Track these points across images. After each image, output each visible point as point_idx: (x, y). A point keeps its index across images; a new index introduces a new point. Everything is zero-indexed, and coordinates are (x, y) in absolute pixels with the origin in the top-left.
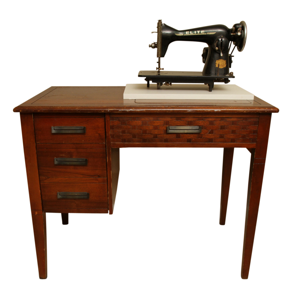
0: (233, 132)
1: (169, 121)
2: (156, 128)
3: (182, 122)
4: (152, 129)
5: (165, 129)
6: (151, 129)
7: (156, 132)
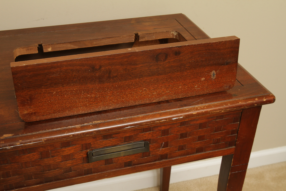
0: (201, 138)
1: (92, 143)
2: (67, 158)
3: (115, 140)
4: (61, 162)
5: (85, 156)
6: (59, 160)
7: (69, 164)
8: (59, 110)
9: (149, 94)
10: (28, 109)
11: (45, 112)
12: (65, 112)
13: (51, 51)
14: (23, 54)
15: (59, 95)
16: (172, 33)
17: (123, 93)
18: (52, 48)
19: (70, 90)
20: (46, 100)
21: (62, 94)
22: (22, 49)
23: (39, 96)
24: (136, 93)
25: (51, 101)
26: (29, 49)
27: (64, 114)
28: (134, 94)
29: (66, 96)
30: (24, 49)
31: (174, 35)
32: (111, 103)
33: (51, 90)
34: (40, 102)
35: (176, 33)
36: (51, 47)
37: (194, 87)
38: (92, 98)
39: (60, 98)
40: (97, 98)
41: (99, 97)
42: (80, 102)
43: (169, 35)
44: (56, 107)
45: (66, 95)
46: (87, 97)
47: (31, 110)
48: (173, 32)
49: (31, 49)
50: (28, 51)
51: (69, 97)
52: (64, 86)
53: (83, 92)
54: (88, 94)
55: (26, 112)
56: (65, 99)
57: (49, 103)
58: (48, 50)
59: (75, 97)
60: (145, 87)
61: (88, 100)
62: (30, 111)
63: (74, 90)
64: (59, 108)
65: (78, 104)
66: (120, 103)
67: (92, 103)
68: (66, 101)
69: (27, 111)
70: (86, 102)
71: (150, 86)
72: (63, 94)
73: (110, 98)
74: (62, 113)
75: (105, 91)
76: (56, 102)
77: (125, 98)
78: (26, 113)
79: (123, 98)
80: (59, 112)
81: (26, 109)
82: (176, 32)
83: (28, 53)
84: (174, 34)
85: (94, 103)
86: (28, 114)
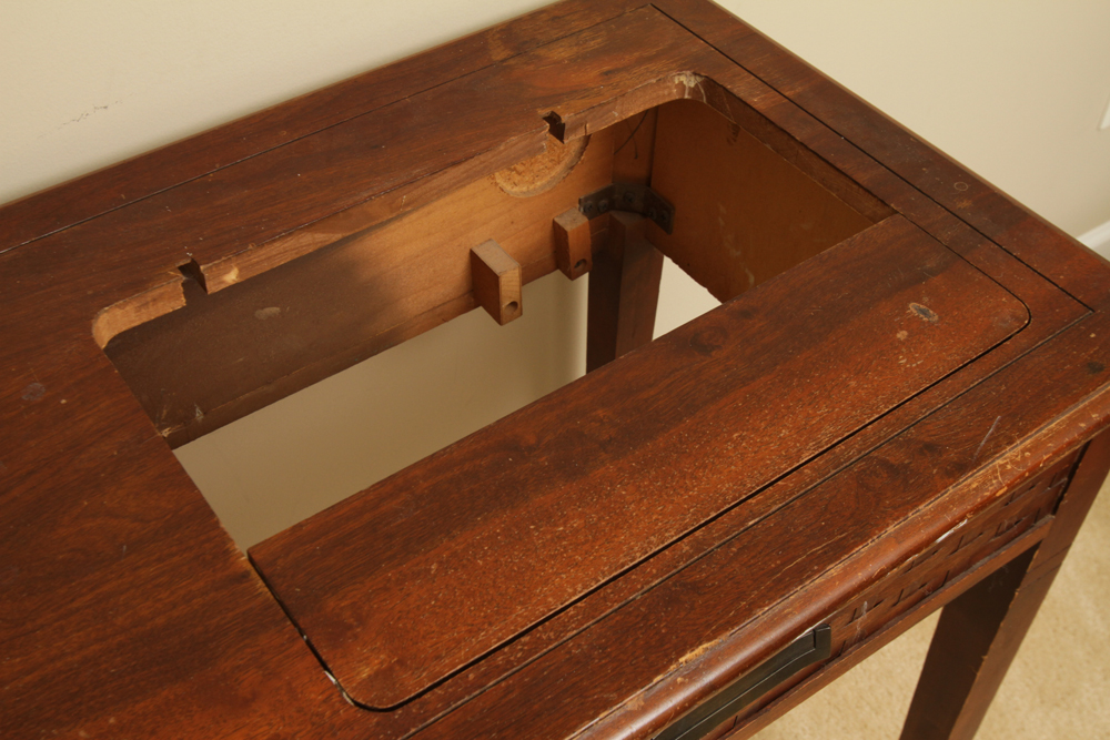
8: (485, 617)
9: (768, 443)
10: (367, 658)
11: (437, 643)
12: (511, 613)
13: (238, 280)
14: (124, 329)
15: (456, 569)
16: (677, 82)
17: (673, 476)
18: (240, 270)
19: (482, 538)
20: (418, 603)
21: (465, 562)
22: (118, 312)
23: (385, 600)
24: (718, 456)
25: (436, 600)
26: (149, 299)
27: (512, 623)
28: (713, 463)
29: (480, 562)
30: (128, 308)
31: (684, 86)
32: (657, 519)
33: (418, 564)
34: (399, 618)
35: (693, 78)
36: (237, 265)
37: (900, 365)
38: (577, 531)
39: (464, 577)
40: (596, 524)
41: (600, 519)
42: (546, 562)
43: (666, 92)
44: (470, 610)
45: (480, 559)
46: (558, 537)
47: (382, 656)
48: (683, 78)
49: (154, 300)
50: (143, 310)
51: (496, 561)
52: (454, 537)
53: (532, 527)
54: (558, 526)
55: (365, 673)
56: (484, 573)
57: (434, 606)
58: (223, 282)
59: (516, 553)
60: (736, 431)
61: (571, 544)
62: (381, 663)
63: (498, 534)
64: (481, 611)
65: (544, 571)
66: (692, 507)
67: (593, 547)
68: (492, 576)
69: (368, 665)
70: (566, 551)
71: (748, 421)
72: (468, 560)
73: (644, 508)
74: (503, 624)
75: (608, 495)
76: (460, 595)
77: (694, 487)
78: (369, 676)
79: (687, 490)
80: (490, 624)
81: (361, 661)
82: (695, 74)
83: (145, 319)
84: (685, 83)
85: (598, 543)
86: (377, 674)
